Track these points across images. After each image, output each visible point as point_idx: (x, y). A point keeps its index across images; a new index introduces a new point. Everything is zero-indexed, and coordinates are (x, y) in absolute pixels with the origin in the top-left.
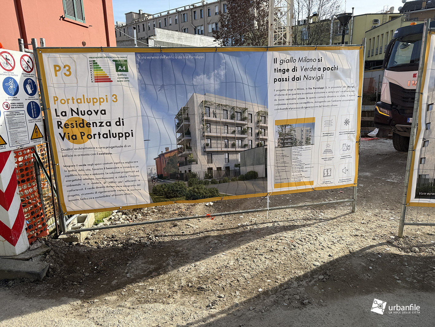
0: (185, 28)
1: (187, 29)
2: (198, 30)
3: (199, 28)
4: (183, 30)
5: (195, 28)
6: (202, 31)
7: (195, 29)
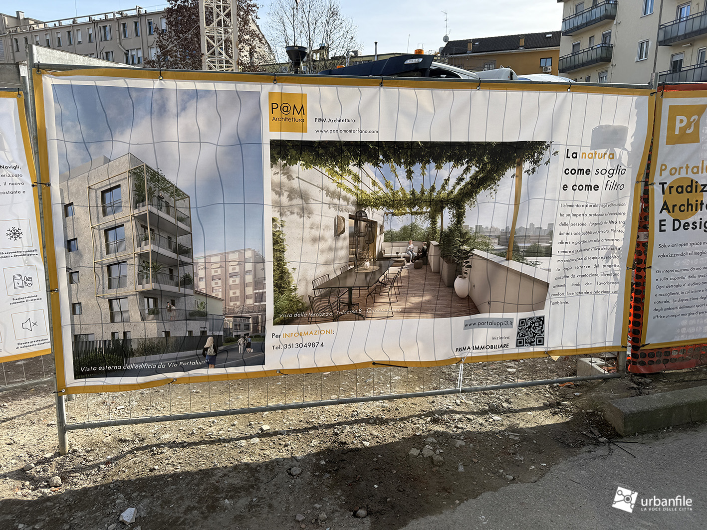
0: (108, 51)
1: (111, 53)
2: (132, 56)
3: (134, 53)
4: (104, 54)
5: (126, 52)
6: (139, 58)
7: (126, 54)
